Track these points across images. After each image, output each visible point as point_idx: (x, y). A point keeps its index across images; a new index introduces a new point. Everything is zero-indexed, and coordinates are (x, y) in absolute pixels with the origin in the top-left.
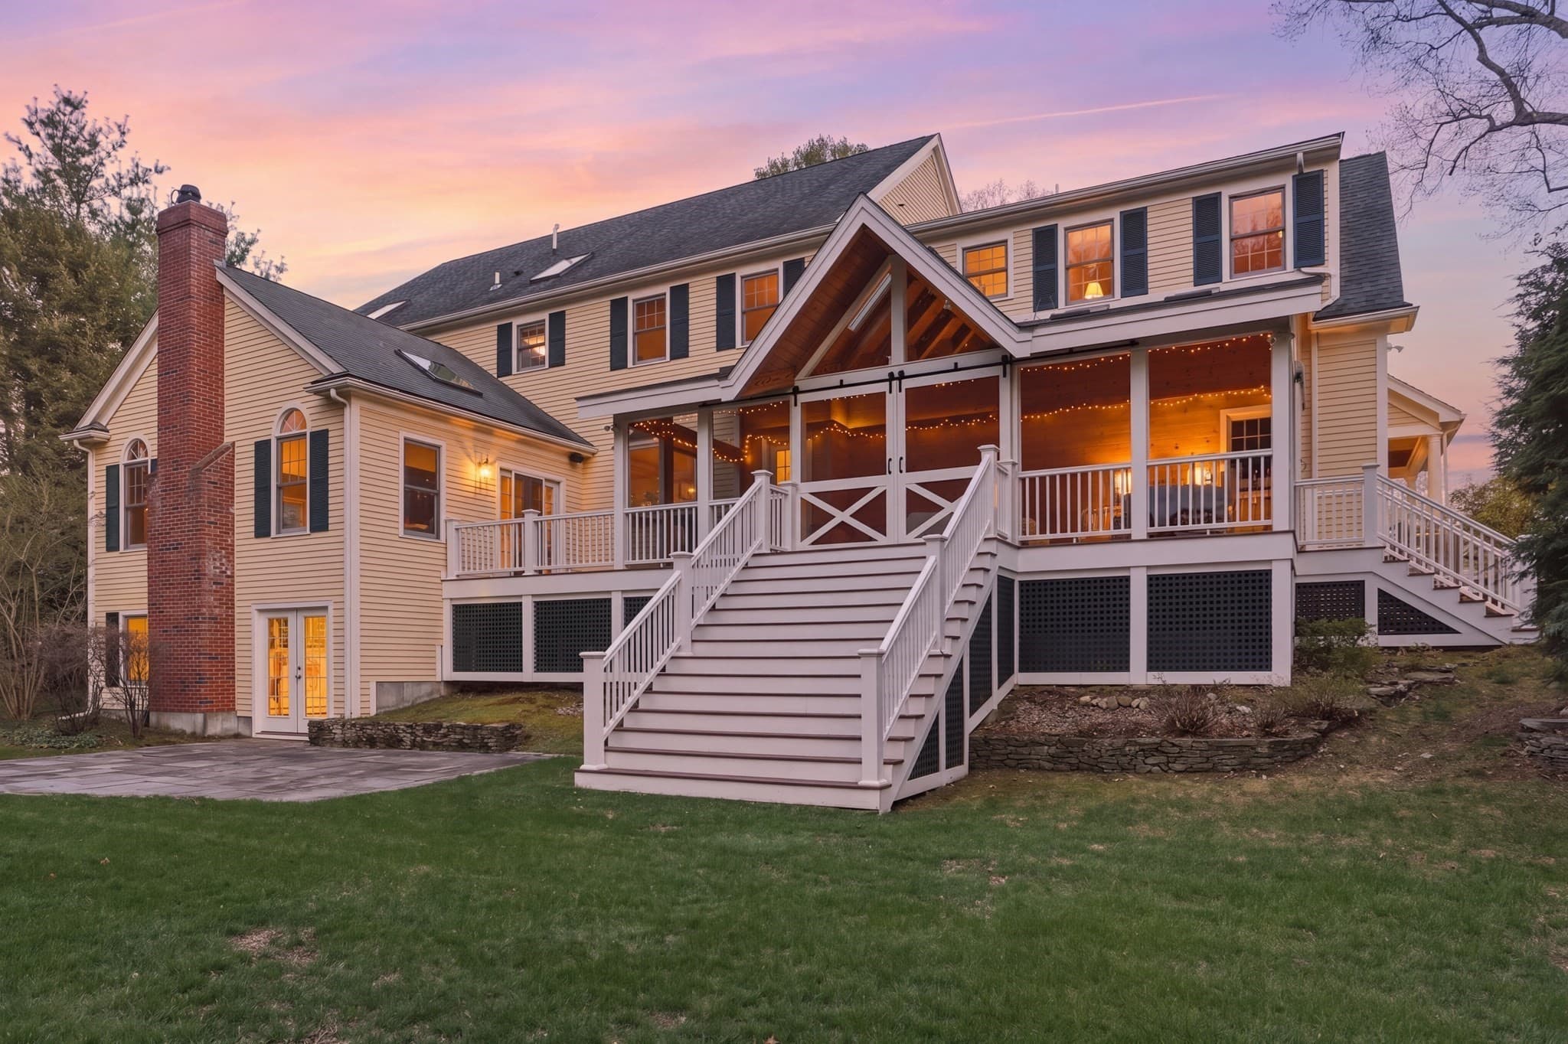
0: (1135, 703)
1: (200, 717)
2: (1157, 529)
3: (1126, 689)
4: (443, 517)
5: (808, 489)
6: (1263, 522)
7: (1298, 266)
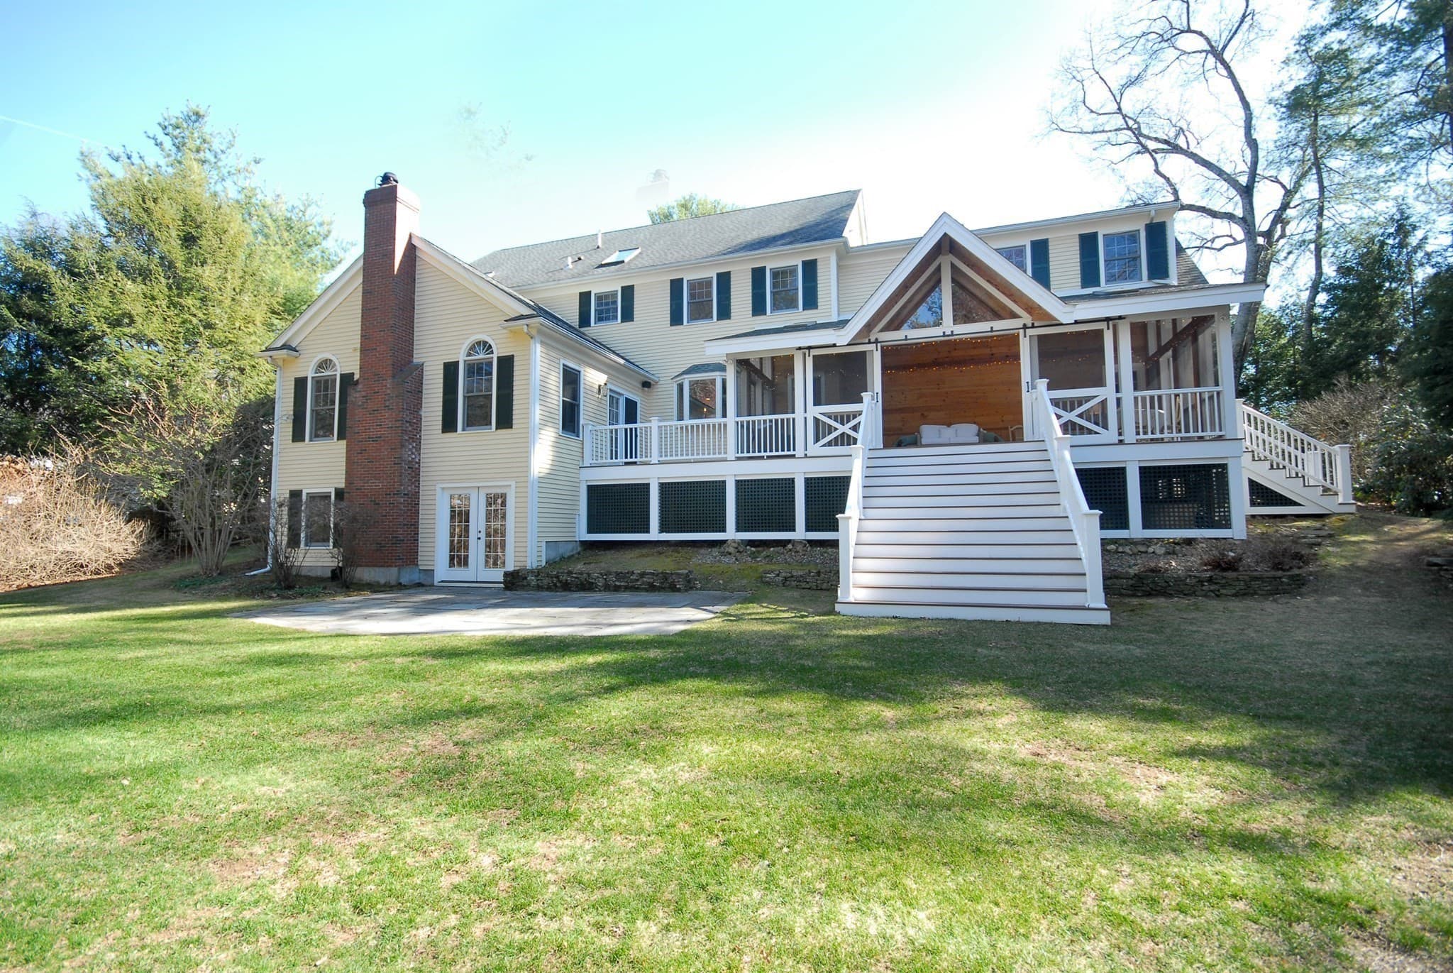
0: (1151, 550)
1: (394, 570)
2: (1142, 436)
3: (1127, 542)
4: (582, 422)
5: (816, 411)
6: (1218, 433)
7: (1151, 277)
